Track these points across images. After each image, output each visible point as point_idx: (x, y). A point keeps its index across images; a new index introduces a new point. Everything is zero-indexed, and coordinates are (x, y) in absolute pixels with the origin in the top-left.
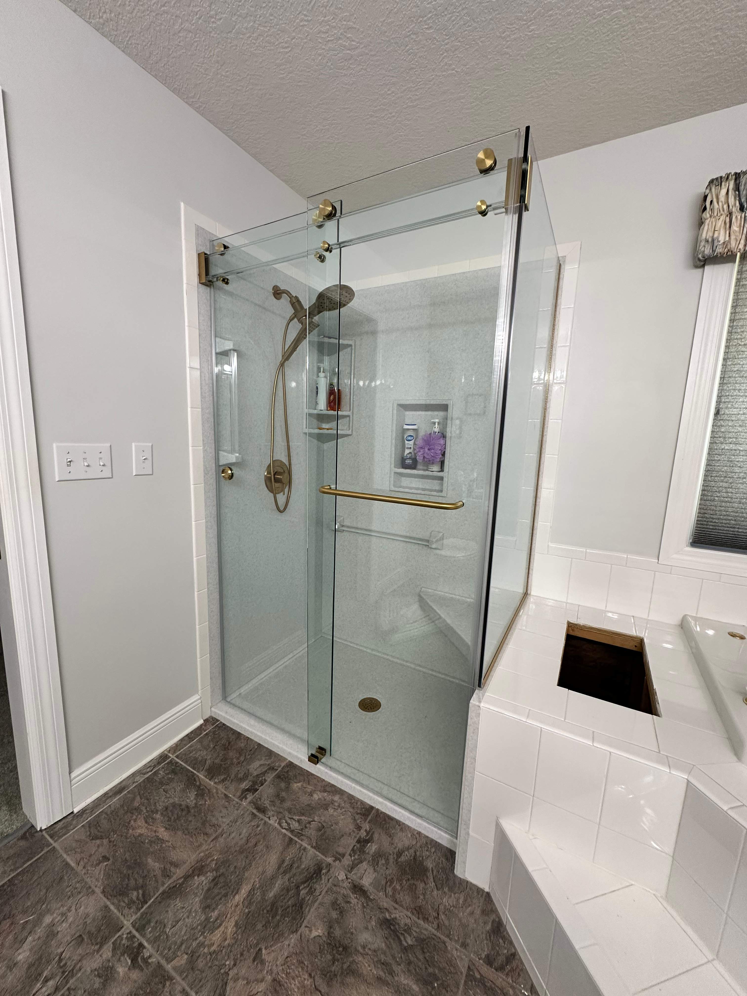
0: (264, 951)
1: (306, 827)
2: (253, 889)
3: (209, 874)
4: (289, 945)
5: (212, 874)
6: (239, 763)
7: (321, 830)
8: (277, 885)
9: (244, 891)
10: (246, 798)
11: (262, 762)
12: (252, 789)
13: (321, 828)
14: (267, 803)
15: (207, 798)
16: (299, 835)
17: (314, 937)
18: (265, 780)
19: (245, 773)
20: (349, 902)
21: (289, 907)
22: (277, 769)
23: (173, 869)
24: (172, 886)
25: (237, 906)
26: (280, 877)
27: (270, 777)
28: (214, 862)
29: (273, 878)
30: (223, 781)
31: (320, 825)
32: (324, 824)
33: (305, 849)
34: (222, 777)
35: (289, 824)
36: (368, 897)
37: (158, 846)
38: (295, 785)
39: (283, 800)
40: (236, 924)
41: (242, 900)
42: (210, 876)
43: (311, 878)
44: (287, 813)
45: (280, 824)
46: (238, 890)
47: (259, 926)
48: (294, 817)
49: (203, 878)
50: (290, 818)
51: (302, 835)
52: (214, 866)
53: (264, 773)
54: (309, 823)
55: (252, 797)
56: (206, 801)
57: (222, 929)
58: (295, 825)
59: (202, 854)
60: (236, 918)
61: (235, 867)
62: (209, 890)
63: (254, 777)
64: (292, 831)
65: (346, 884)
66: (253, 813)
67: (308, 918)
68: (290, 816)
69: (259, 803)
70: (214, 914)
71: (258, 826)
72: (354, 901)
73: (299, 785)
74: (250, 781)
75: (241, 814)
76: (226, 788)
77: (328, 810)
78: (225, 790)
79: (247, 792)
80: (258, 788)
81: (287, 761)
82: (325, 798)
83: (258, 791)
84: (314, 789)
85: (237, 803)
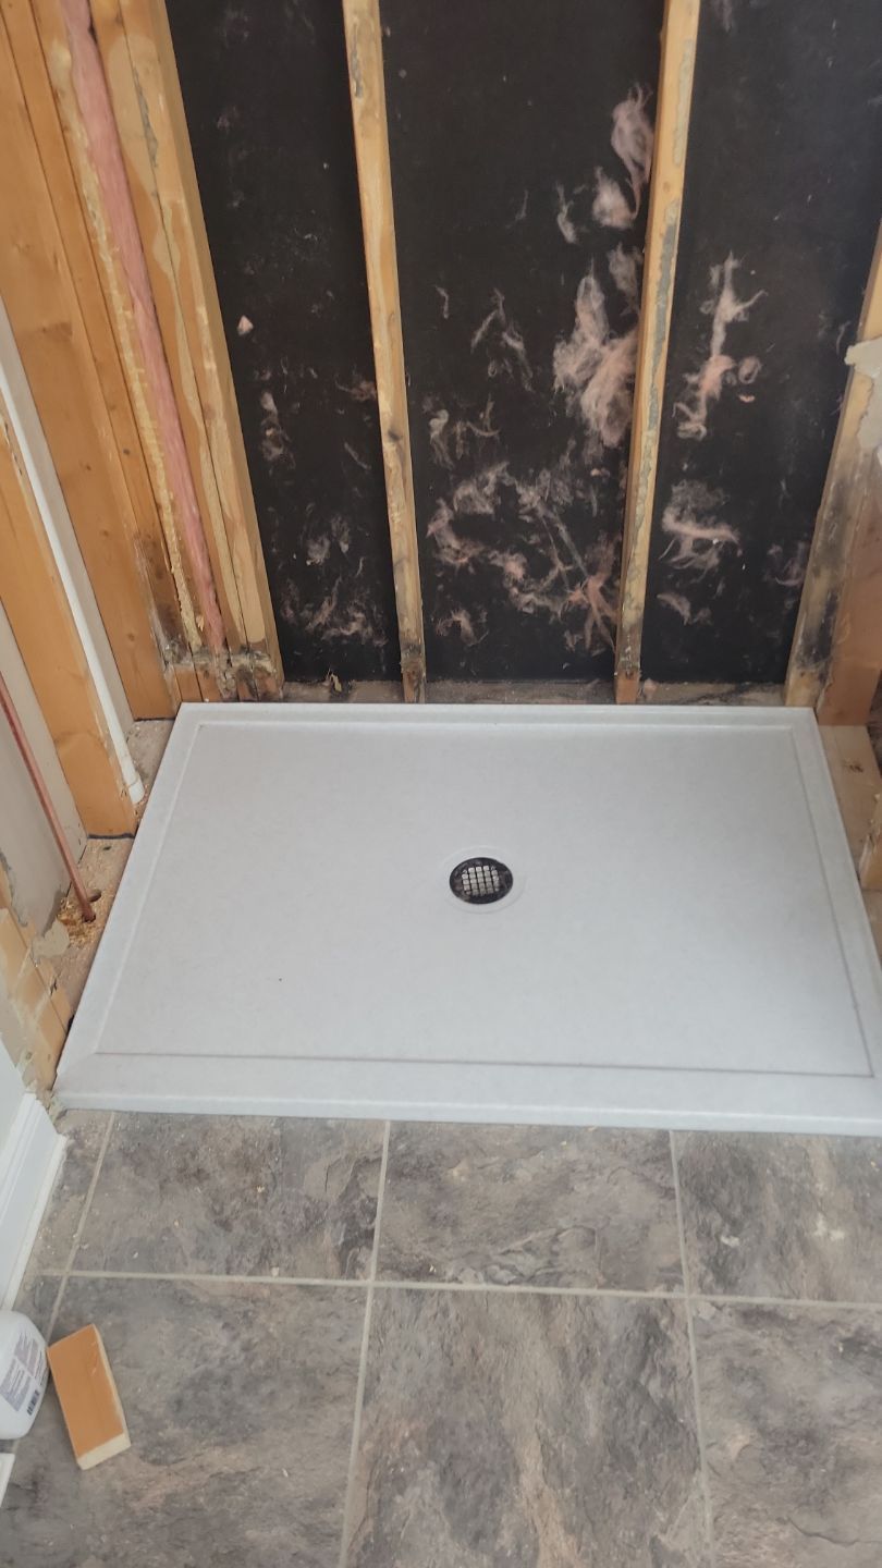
0: (663, 1539)
1: (556, 1254)
2: (545, 1445)
3: (421, 1475)
4: (702, 1497)
5: (428, 1472)
7: (593, 1243)
8: (589, 1407)
9: (531, 1460)
10: (362, 1267)
11: (325, 1162)
12: (358, 1239)
13: (590, 1238)
14: (422, 1250)
15: (263, 1320)
16: (553, 1278)
17: (740, 1454)
18: (373, 1200)
19: (307, 1211)
20: (756, 1352)
21: (647, 1432)
22: (379, 1160)
23: (329, 1516)
24: (357, 1549)
25: (539, 1496)
26: (582, 1385)
27: (379, 1185)
28: (411, 1444)
29: (570, 1398)
30: (266, 1258)
31: (580, 1231)
32: (591, 1225)
33: (589, 1300)
34: (256, 1251)
35: (513, 1269)
36: (783, 1319)
38: (455, 1172)
39: (453, 1223)
40: (569, 1529)
41: (540, 1478)
42: (428, 1475)
43: (647, 1349)
44: (489, 1247)
45: (490, 1279)
46: (515, 1465)
47: (618, 1503)
48: (512, 1246)
49: (418, 1490)
50: (504, 1254)
51: (560, 1275)
52: (417, 1452)
53: (353, 1186)
54: (555, 1240)
55: (374, 1257)
56: (264, 1327)
57: (544, 1555)
58: (527, 1263)
59: (368, 1446)
60: (559, 1518)
61: (469, 1425)
62: (450, 1505)
63: (336, 1207)
64: (531, 1280)
65: (726, 1321)
66: (409, 1291)
67: (699, 1429)
68: (500, 1250)
69: (403, 1259)
70: (506, 1539)
71: (445, 1312)
72: (763, 1344)
73: (462, 1167)
74: (335, 1222)
75: (381, 1307)
76: (291, 1270)
77: (573, 1189)
78: (293, 1276)
79: (351, 1253)
80: (370, 1227)
81: (388, 1125)
82: (547, 1166)
83: (377, 1232)
84: (505, 1160)
85: (350, 1289)
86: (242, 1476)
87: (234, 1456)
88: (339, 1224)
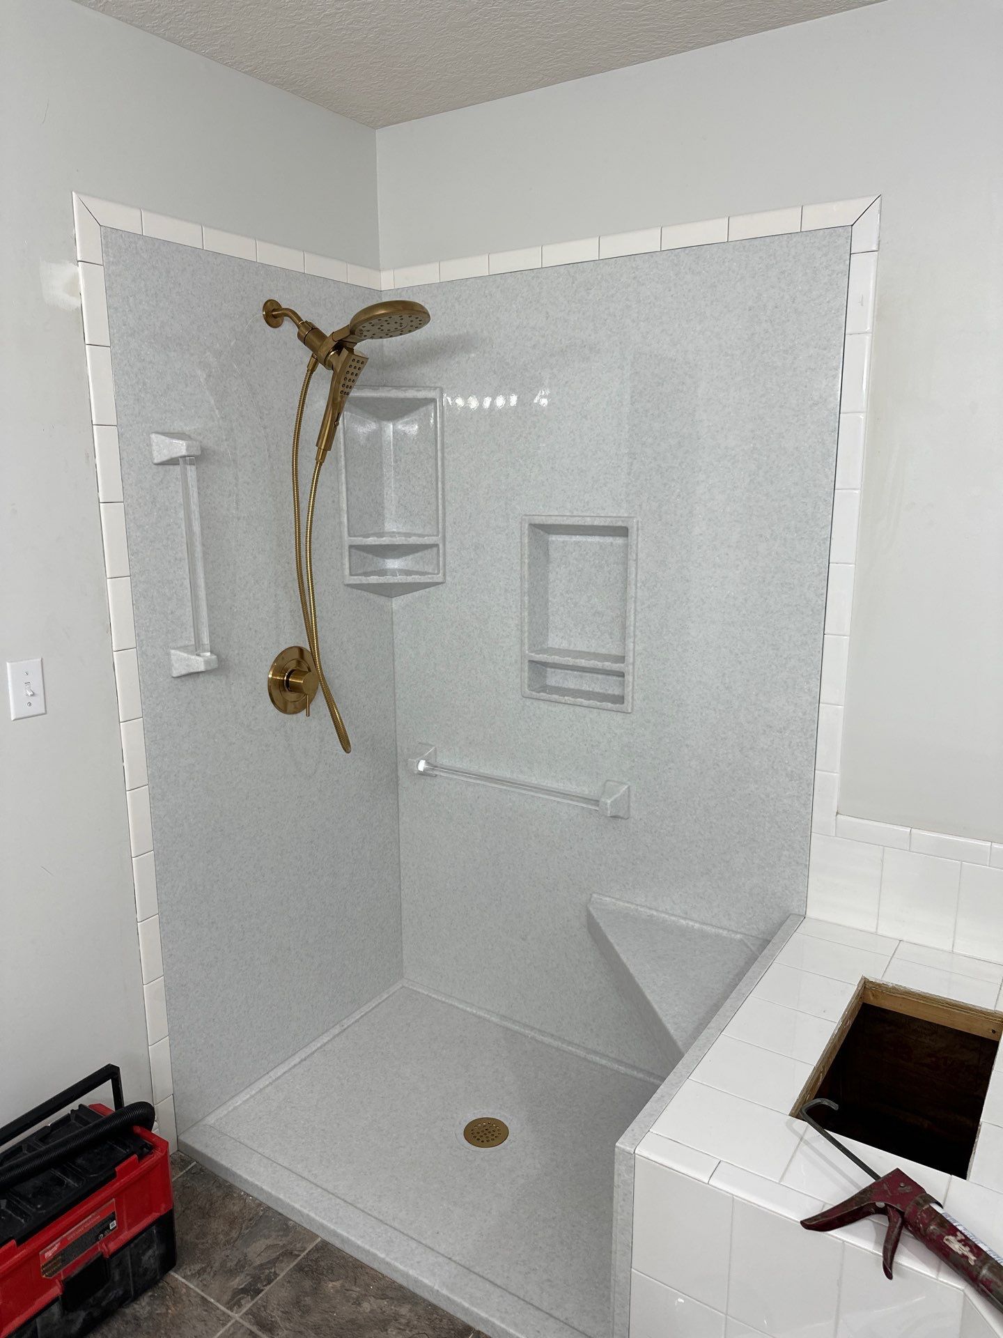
6: (228, 1242)
10: (240, 1306)
11: (269, 1242)
12: (251, 1290)
14: (277, 1315)
15: (170, 1304)
18: (276, 1275)
19: (239, 1261)
22: (299, 1255)
27: (285, 1269)
30: (200, 1273)
34: (198, 1267)
38: (330, 1285)
39: (306, 1311)
53: (273, 1262)
55: (251, 1304)
56: (168, 1308)
63: (255, 1268)
69: (263, 1314)
73: (338, 1284)
74: (248, 1275)
75: (231, 1332)
76: (205, 1287)
77: (387, 1330)
78: (202, 1291)
79: (242, 1295)
80: (262, 1288)
81: (319, 1239)
82: (384, 1309)
83: (263, 1293)
84: (363, 1292)
85: (224, 1313)
88: (248, 1277)
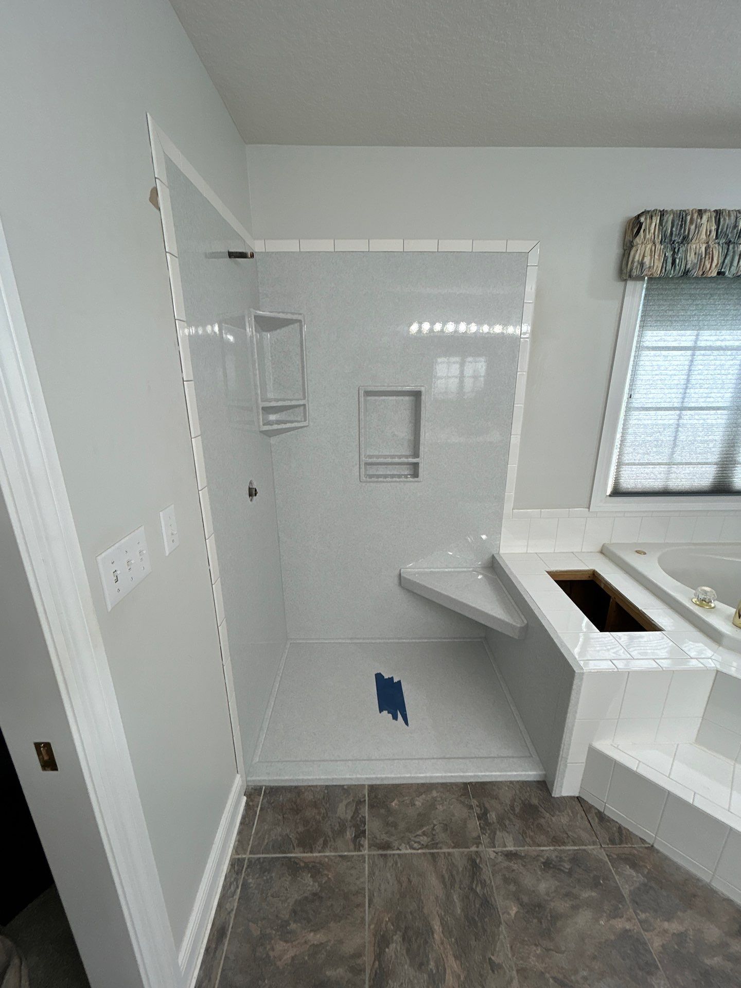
0: (493, 958)
1: (434, 835)
2: (442, 919)
3: (395, 938)
4: (505, 937)
5: (397, 936)
6: (324, 818)
7: (447, 830)
8: (456, 900)
9: (437, 926)
10: (363, 846)
11: (345, 802)
12: (360, 834)
13: (446, 828)
14: (385, 837)
15: (326, 872)
16: (435, 845)
17: (515, 916)
18: (364, 817)
19: (339, 823)
20: (513, 870)
21: (479, 910)
22: (365, 801)
23: (359, 961)
24: (373, 976)
25: (442, 943)
26: (452, 891)
27: (365, 811)
28: (389, 924)
29: (448, 896)
30: (325, 843)
31: (442, 825)
32: (445, 822)
33: (449, 854)
34: (321, 841)
35: (419, 843)
36: (520, 856)
37: (323, 954)
38: (393, 804)
39: (395, 825)
40: (456, 958)
41: (442, 935)
42: (397, 937)
43: (474, 874)
44: (409, 834)
45: (412, 848)
46: (431, 929)
47: (473, 943)
48: (418, 833)
49: (394, 945)
50: (415, 837)
51: (437, 844)
52: (392, 927)
53: (356, 812)
54: (433, 829)
55: (367, 841)
56: (327, 876)
57: (448, 971)
58: (424, 840)
59: (372, 927)
60: (451, 953)
61: (411, 913)
62: (408, 951)
63: (350, 821)
64: (427, 847)
65: (500, 859)
66: (381, 855)
67: (498, 906)
68: (414, 835)
69: (378, 841)
70: (432, 965)
71: (396, 863)
72: (515, 867)
73: (396, 801)
74: (350, 827)
75: (371, 863)
76: (335, 850)
77: (437, 808)
78: (336, 852)
79: (358, 840)
80: (364, 829)
81: (367, 786)
82: (426, 799)
83: (367, 831)
84: (410, 798)
85: (359, 856)
86: (321, 945)
87: (318, 936)
88: (352, 828)
